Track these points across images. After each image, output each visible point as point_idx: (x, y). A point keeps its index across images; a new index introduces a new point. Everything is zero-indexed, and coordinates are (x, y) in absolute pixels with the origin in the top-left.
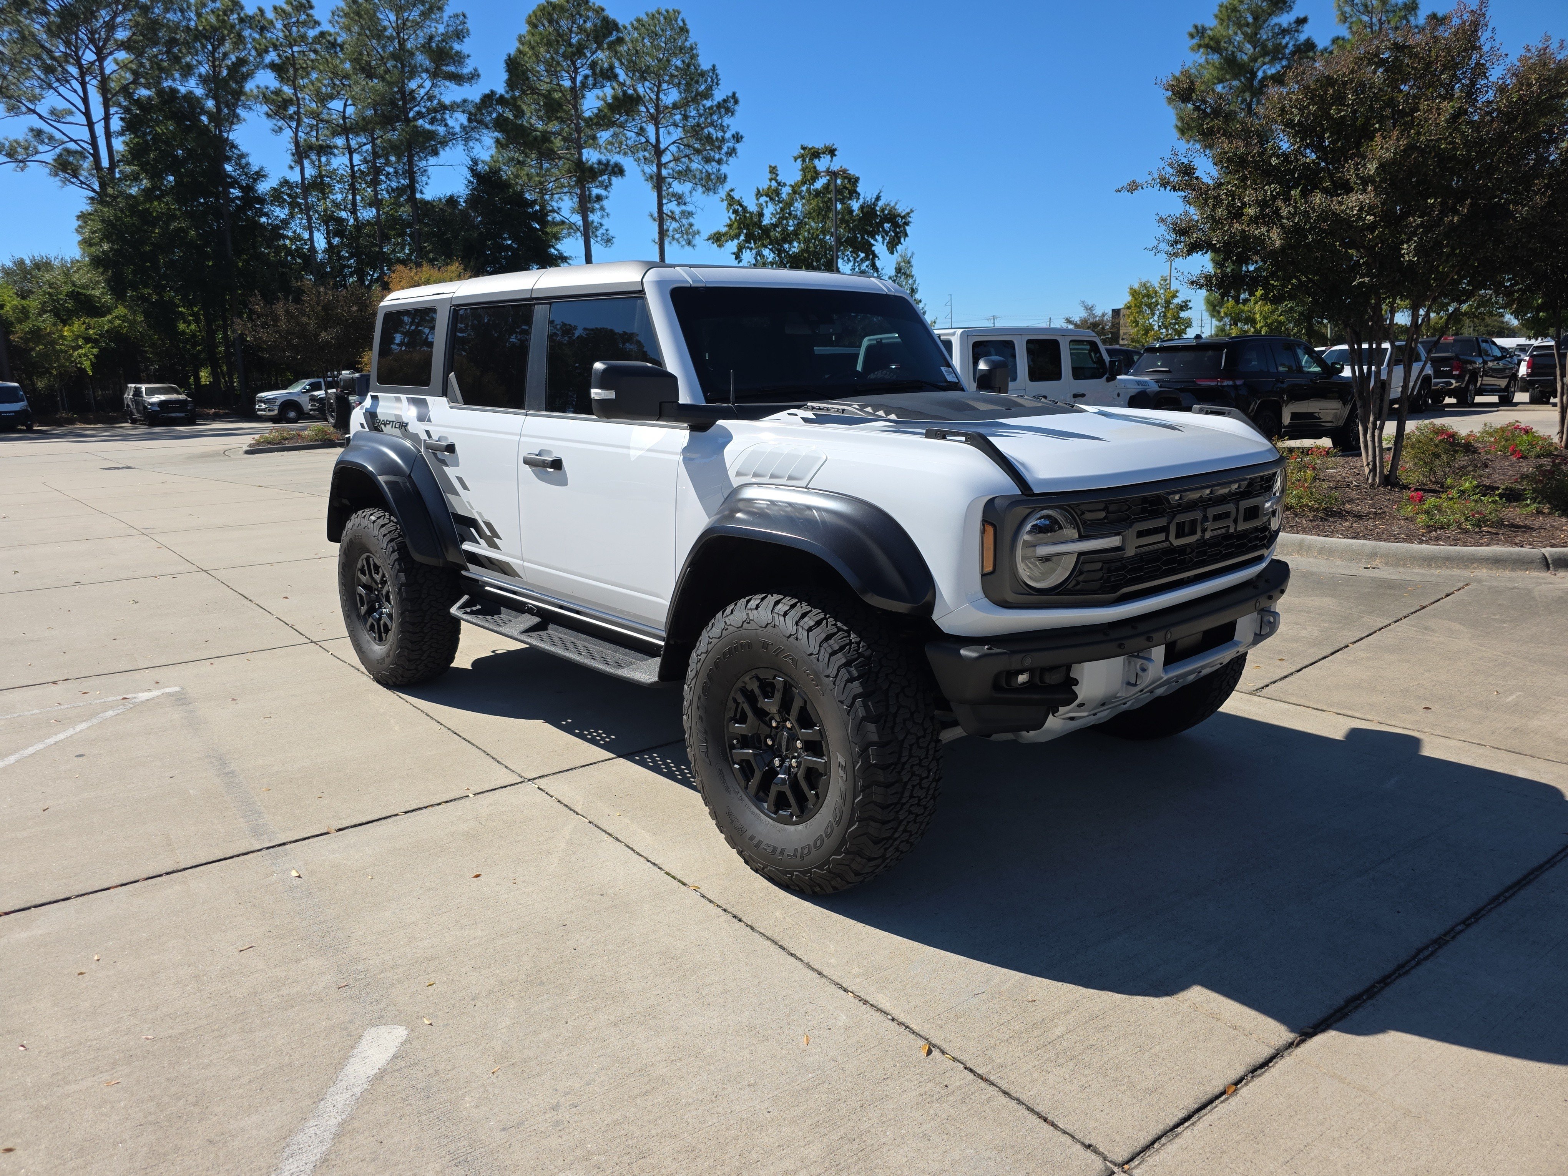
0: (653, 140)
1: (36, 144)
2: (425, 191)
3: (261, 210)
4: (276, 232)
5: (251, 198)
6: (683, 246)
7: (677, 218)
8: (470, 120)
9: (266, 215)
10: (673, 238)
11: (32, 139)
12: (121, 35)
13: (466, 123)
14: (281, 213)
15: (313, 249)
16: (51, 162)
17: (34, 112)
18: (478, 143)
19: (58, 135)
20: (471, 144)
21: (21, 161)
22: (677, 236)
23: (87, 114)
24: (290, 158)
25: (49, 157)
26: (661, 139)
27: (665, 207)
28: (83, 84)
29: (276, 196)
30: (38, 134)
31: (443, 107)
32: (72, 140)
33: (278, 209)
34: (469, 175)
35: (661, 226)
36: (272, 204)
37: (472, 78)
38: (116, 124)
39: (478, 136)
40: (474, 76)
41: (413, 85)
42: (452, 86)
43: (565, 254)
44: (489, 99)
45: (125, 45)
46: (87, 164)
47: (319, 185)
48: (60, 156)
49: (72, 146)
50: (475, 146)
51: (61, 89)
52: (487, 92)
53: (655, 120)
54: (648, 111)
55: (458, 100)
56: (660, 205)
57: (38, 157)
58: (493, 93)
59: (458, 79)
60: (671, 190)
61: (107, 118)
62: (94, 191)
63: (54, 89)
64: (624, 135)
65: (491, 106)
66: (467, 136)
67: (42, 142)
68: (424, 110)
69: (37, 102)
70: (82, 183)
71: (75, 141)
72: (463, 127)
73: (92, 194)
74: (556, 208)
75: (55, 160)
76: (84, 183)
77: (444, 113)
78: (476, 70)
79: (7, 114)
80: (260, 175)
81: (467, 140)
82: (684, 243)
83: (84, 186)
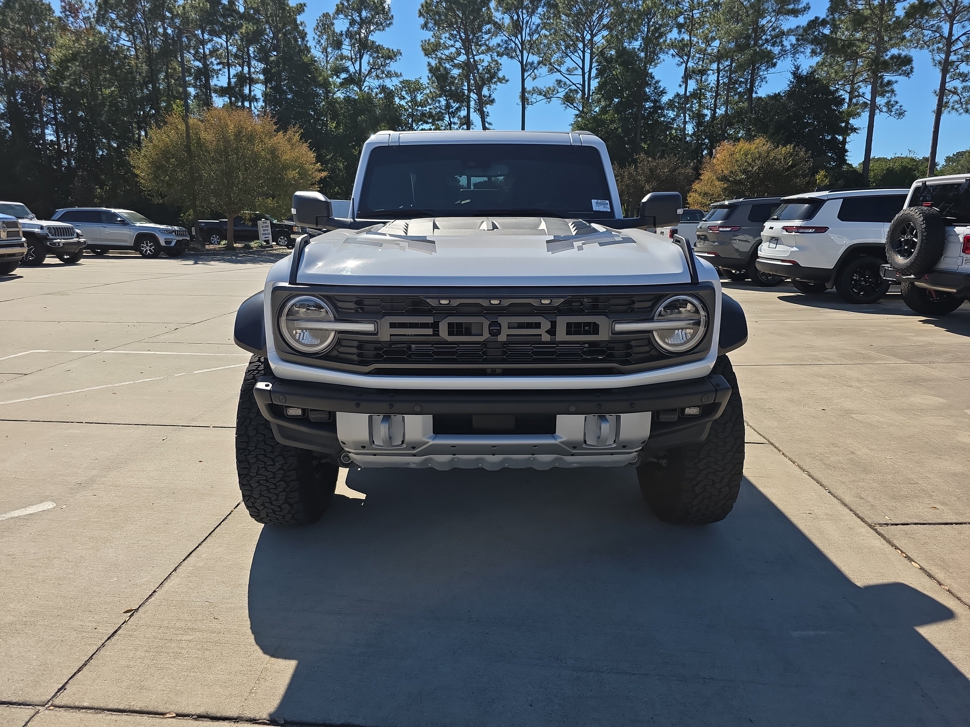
0: (946, 34)
1: (558, 88)
2: (758, 91)
3: (662, 113)
4: (668, 126)
5: (657, 107)
6: (960, 114)
7: (959, 92)
8: (798, 40)
9: (664, 116)
10: (953, 109)
11: (556, 86)
12: (605, 21)
13: (794, 42)
14: (671, 114)
15: (685, 135)
16: (562, 97)
17: (560, 71)
18: (802, 54)
19: (568, 82)
20: (797, 56)
21: (549, 98)
22: (957, 106)
23: (583, 69)
24: (681, 80)
25: (561, 95)
26: (954, 32)
27: (947, 85)
28: (584, 52)
29: (671, 104)
30: (559, 82)
31: (782, 33)
32: (574, 84)
33: (671, 112)
34: (791, 77)
35: (940, 100)
36: (668, 109)
37: (805, 10)
38: (594, 72)
39: (803, 50)
40: (807, 8)
41: (763, 22)
42: (791, 18)
43: (855, 127)
44: (814, 23)
45: (606, 27)
46: (579, 96)
47: (698, 95)
48: (567, 93)
49: (573, 87)
50: (800, 57)
51: (573, 57)
52: (813, 18)
53: (951, 19)
54: (946, 12)
55: (793, 27)
56: (943, 82)
57: (558, 95)
58: (817, 18)
59: (795, 13)
60: (958, 71)
61: (591, 68)
62: (579, 110)
63: (569, 56)
64: (922, 34)
65: (815, 27)
66: (795, 50)
67: (561, 87)
68: (769, 37)
69: (562, 65)
70: (574, 107)
71: (575, 85)
72: (792, 45)
73: (577, 112)
74: (861, 94)
75: (564, 96)
76: (576, 107)
77: (782, 37)
78: (808, 4)
79: (548, 73)
80: (663, 92)
81: (794, 54)
82: (962, 111)
83: (576, 109)
